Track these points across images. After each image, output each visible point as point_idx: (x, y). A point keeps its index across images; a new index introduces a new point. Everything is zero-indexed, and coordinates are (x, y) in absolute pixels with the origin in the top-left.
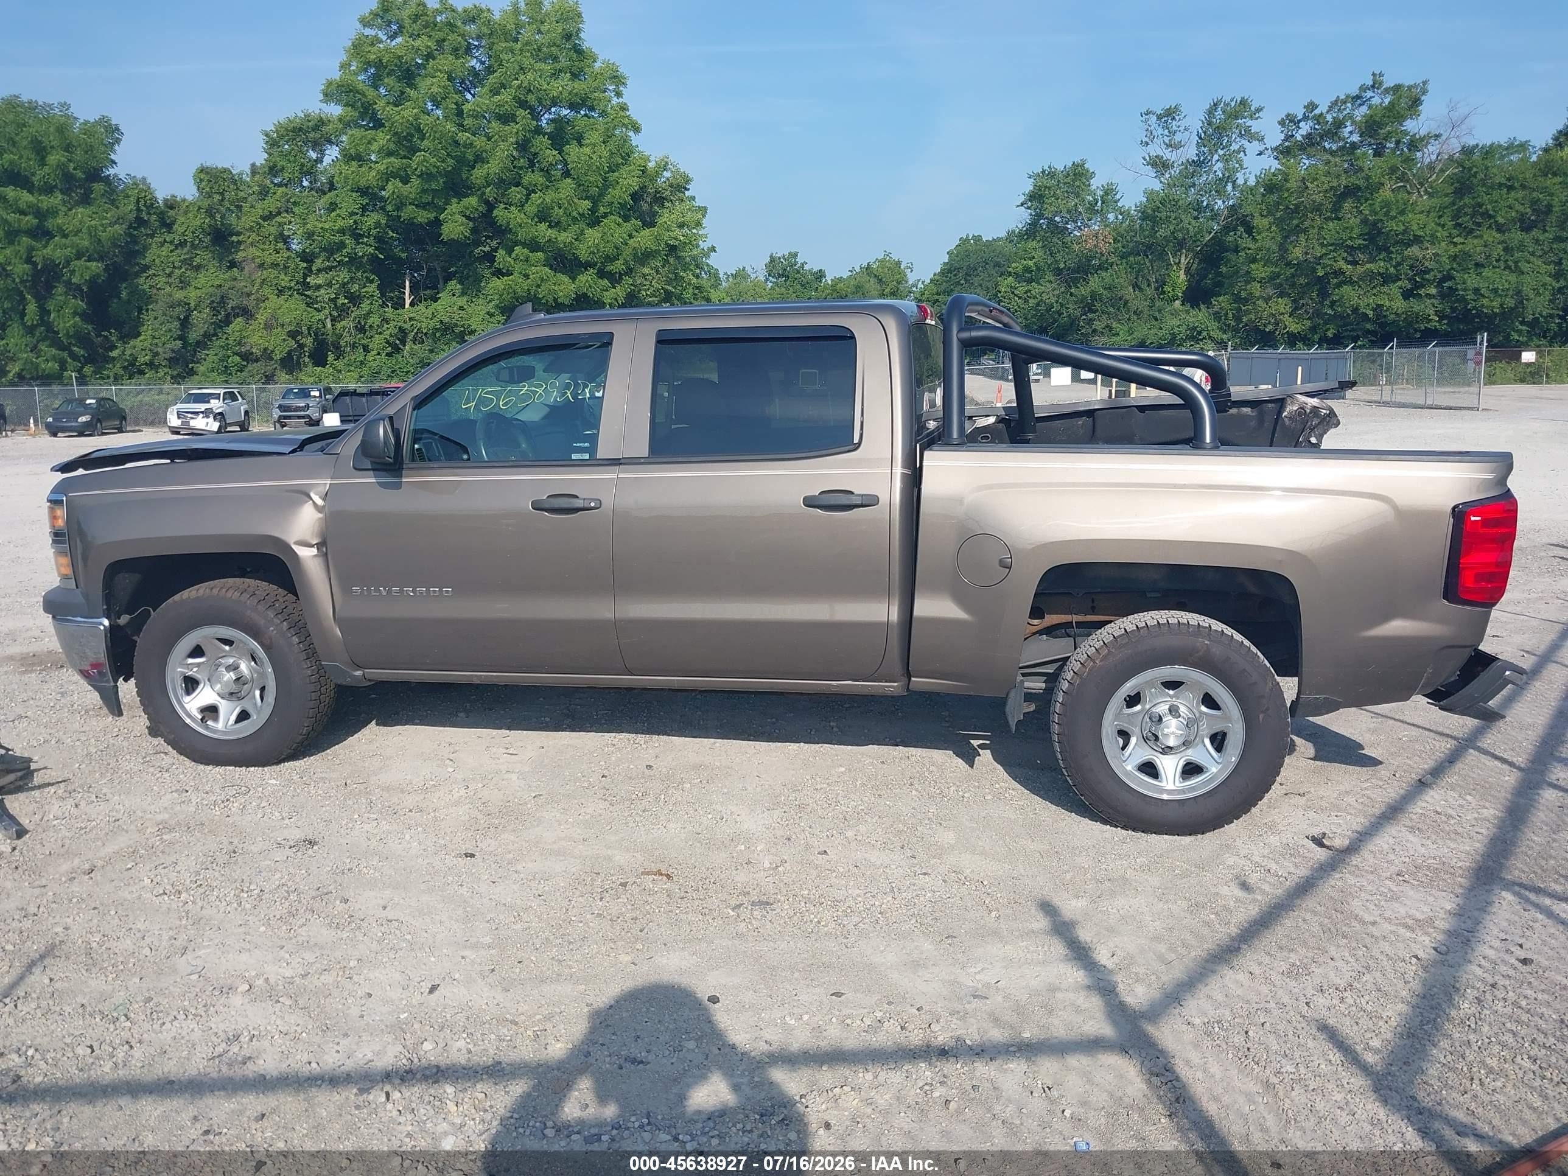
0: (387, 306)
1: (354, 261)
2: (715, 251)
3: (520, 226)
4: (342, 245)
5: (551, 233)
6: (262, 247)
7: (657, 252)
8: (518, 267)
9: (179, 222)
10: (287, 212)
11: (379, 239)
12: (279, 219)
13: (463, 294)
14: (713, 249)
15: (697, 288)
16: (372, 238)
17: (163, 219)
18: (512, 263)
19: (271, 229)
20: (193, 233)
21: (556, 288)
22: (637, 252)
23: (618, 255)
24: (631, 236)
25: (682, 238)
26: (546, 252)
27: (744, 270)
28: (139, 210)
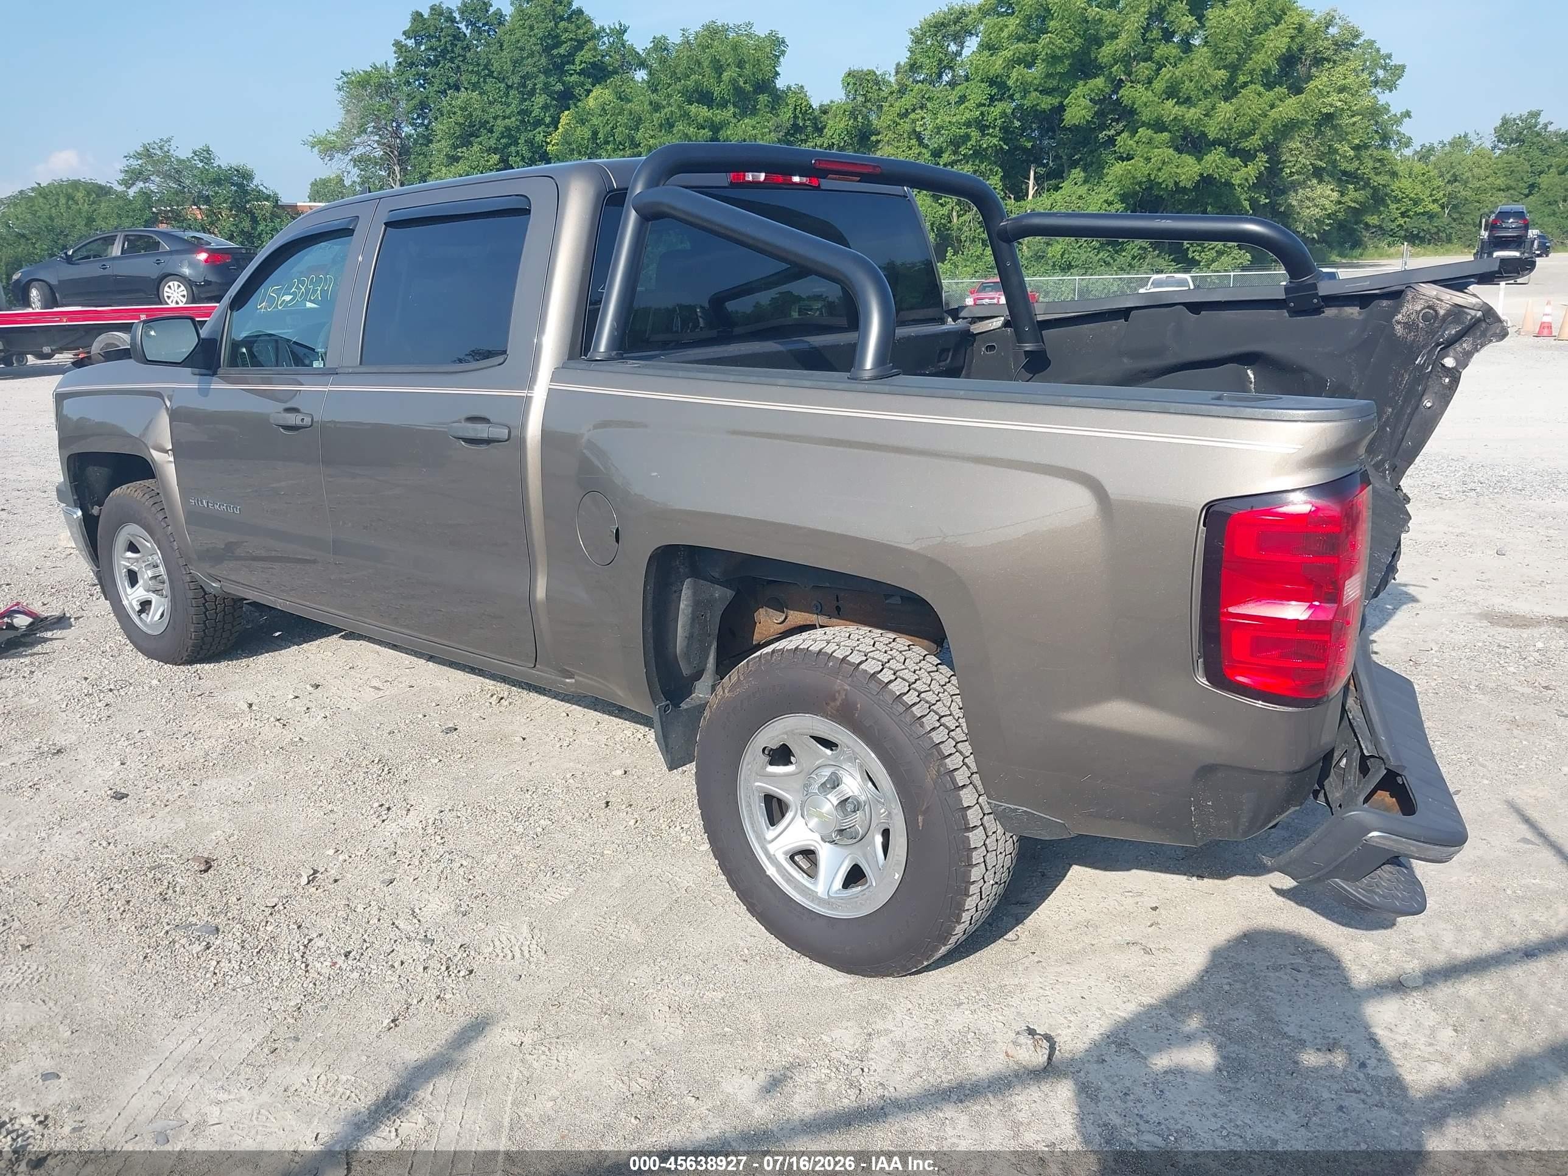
0: (1010, 198)
1: (978, 154)
2: (1410, 117)
3: (1145, 105)
4: (968, 137)
5: (1178, 110)
6: (896, 144)
7: (1304, 122)
8: (1140, 150)
9: (829, 126)
10: (921, 108)
11: (1005, 129)
12: (912, 116)
13: (1085, 182)
14: (1408, 114)
15: (1380, 160)
16: (998, 129)
17: (815, 124)
18: (1135, 146)
19: (906, 126)
20: (840, 135)
21: (1178, 171)
22: (1277, 125)
23: (1254, 130)
24: (1272, 106)
25: (1339, 104)
26: (1170, 132)
27: (1466, 136)
28: (796, 117)
